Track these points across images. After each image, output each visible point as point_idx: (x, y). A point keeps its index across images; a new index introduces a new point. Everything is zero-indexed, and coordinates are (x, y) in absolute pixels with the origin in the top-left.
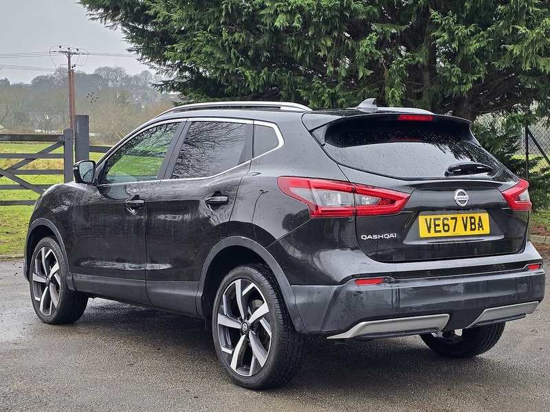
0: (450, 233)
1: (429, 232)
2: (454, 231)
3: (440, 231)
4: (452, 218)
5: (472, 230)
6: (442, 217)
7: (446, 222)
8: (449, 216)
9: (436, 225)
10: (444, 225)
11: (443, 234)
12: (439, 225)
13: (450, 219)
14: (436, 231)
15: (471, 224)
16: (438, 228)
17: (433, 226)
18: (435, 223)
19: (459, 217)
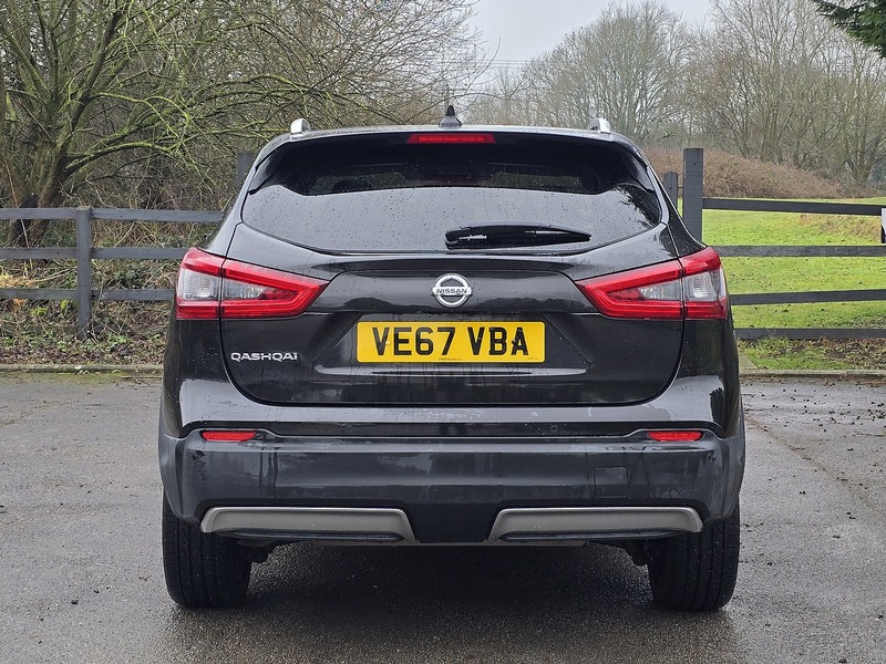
0: (436, 357)
1: (381, 352)
2: (445, 352)
3: (409, 353)
4: (440, 330)
5: (493, 352)
6: (415, 326)
7: (424, 335)
8: (434, 325)
9: (397, 341)
10: (419, 341)
11: (415, 358)
12: (406, 341)
13: (435, 330)
14: (397, 352)
15: (493, 341)
16: (402, 347)
17: (390, 341)
18: (396, 336)
19: (461, 328)
